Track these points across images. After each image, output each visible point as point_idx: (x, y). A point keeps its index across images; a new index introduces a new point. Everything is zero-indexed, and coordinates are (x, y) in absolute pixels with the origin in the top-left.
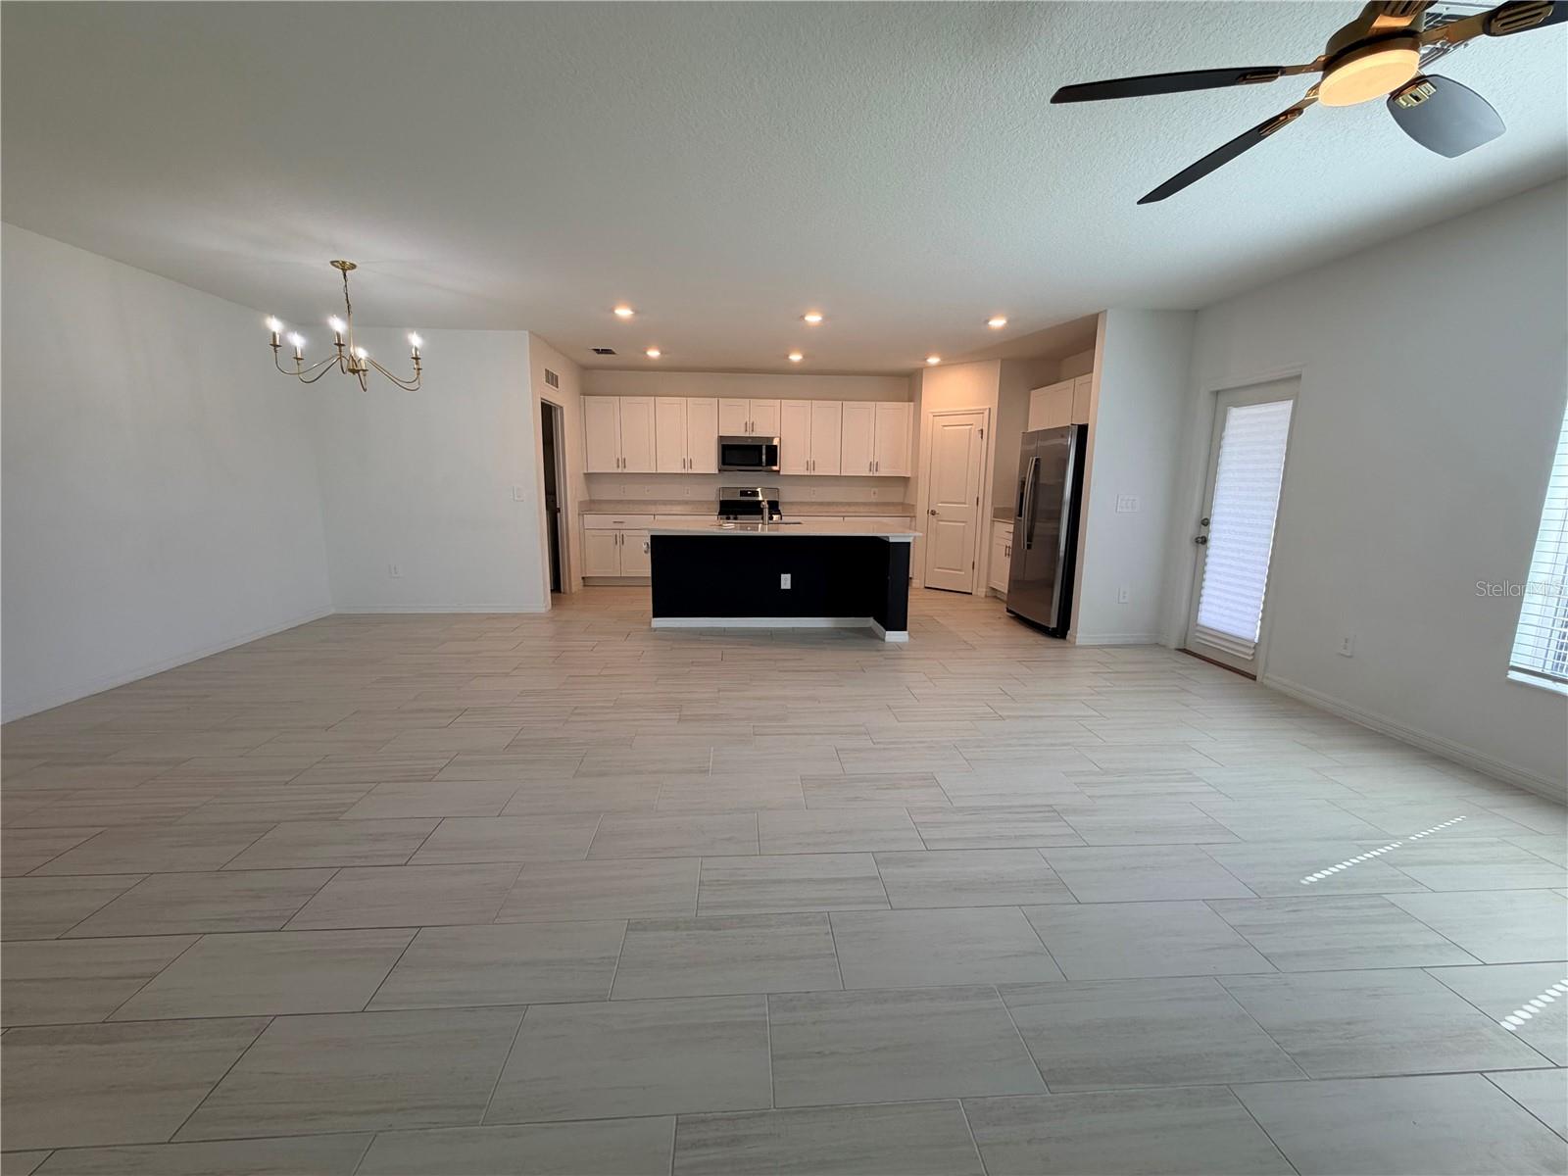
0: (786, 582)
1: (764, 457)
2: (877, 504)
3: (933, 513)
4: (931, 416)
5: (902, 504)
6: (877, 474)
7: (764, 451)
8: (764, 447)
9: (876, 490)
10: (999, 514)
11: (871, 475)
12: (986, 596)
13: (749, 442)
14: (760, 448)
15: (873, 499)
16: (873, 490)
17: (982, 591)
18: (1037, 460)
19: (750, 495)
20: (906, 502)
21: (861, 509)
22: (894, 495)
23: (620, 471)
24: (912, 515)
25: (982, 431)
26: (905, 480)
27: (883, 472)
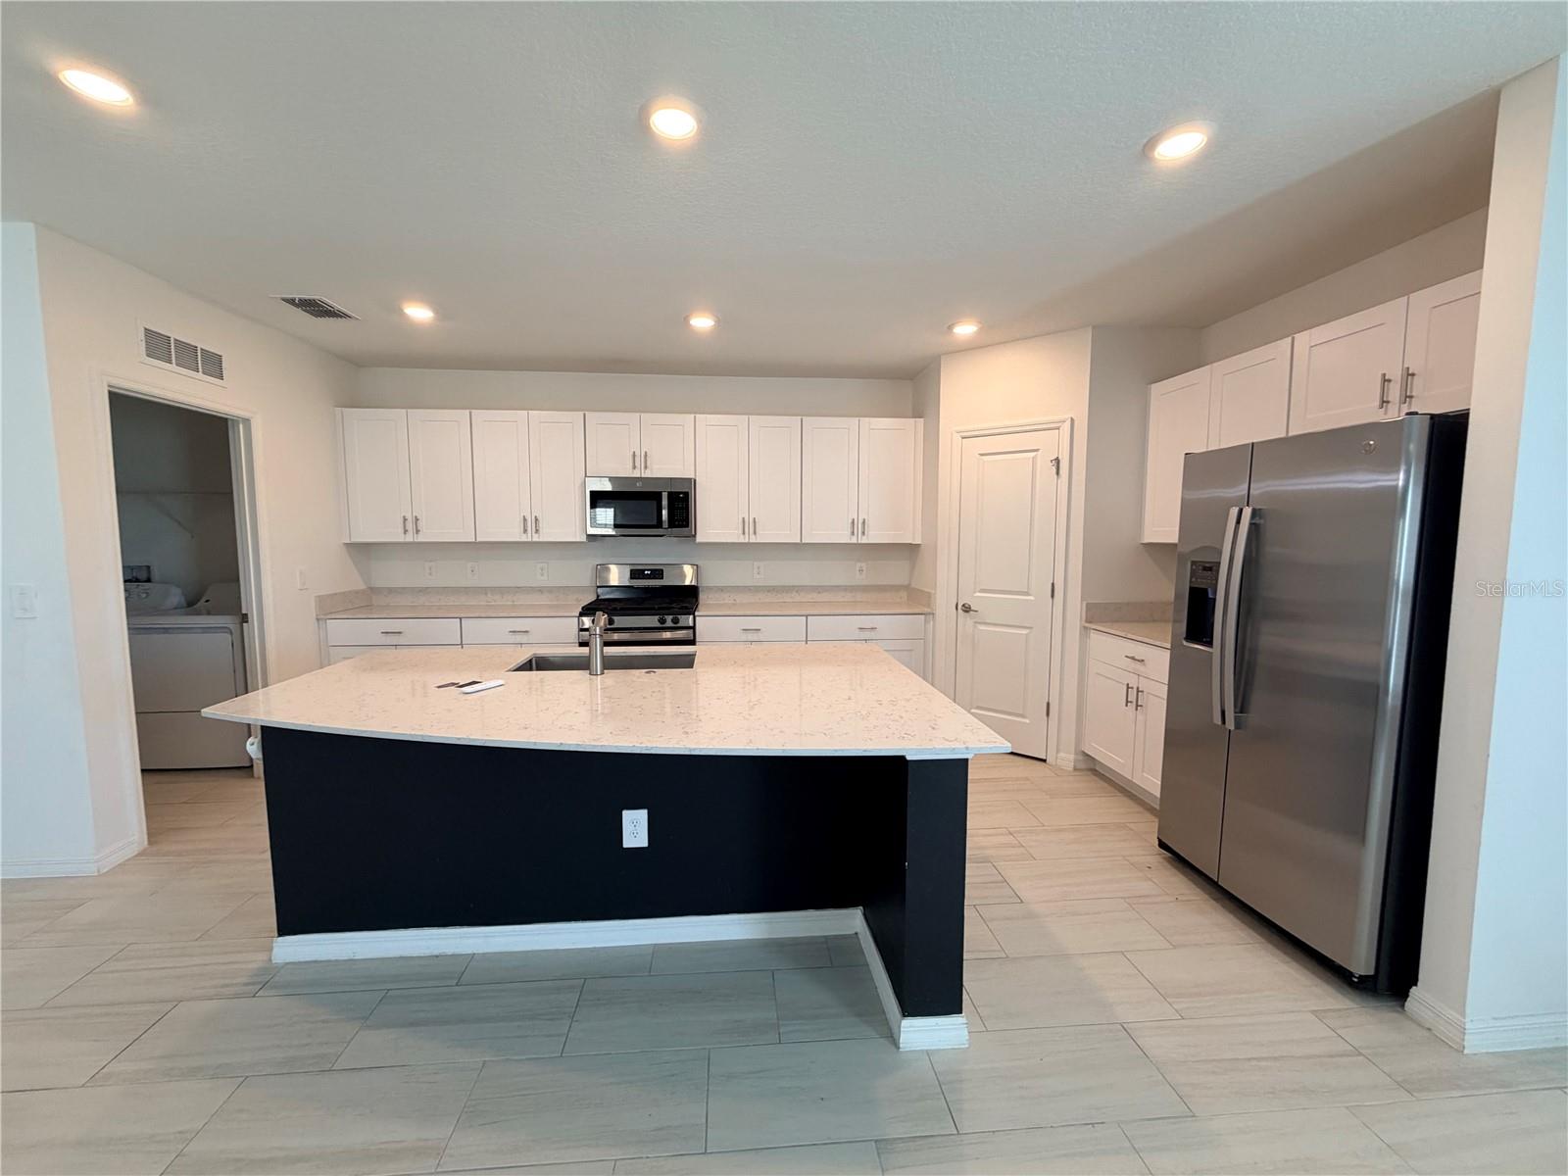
0: (635, 829)
1: (665, 513)
2: (865, 589)
3: (967, 609)
4: (957, 438)
5: (907, 588)
6: (864, 540)
7: (665, 502)
8: (665, 496)
9: (863, 565)
10: (1101, 614)
11: (854, 540)
12: (1075, 769)
13: (639, 487)
14: (657, 496)
15: (860, 579)
16: (859, 565)
17: (1067, 759)
18: (1255, 513)
19: (648, 577)
20: (913, 585)
21: (839, 597)
22: (894, 572)
23: (409, 538)
24: (926, 610)
25: (1057, 461)
26: (911, 550)
27: (874, 537)
